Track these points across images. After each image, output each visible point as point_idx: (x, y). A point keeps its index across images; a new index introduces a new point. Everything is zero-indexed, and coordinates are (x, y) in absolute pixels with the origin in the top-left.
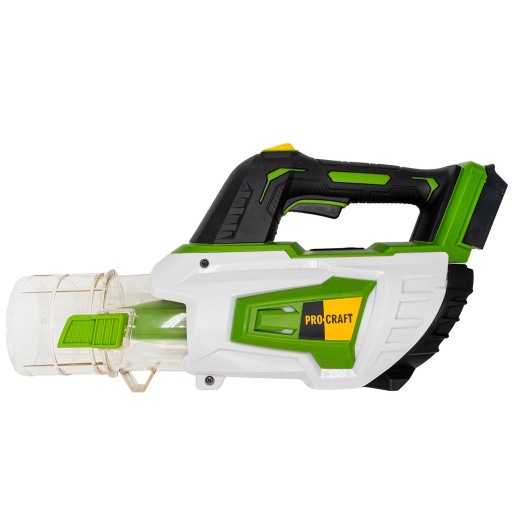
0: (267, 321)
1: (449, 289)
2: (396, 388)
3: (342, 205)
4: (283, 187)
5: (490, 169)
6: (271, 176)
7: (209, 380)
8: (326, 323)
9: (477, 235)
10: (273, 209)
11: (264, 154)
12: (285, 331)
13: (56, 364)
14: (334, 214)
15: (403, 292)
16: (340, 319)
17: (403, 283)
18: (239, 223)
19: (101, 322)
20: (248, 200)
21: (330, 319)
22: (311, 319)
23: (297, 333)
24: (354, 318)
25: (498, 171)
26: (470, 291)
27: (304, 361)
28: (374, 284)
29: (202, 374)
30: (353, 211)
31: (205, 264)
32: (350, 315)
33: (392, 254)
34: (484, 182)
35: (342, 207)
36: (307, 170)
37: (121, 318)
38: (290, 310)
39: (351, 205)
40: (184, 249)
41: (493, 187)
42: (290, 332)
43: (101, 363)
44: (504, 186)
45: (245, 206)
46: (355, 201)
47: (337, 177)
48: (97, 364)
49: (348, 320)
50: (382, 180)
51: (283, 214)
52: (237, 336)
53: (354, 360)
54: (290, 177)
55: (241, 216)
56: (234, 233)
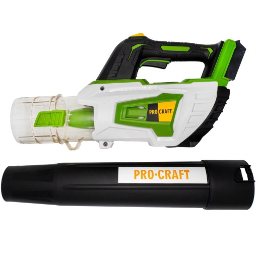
0: (132, 113)
1: (218, 97)
2: (193, 146)
3: (168, 62)
4: (139, 53)
5: (238, 43)
6: (134, 48)
7: (105, 144)
8: (159, 114)
9: (232, 73)
10: (134, 63)
11: (130, 38)
12: (140, 118)
13: (34, 136)
14: (163, 67)
15: (196, 99)
16: (166, 112)
17: (196, 95)
18: (118, 69)
19: (54, 114)
20: (122, 59)
21: (161, 112)
22: (152, 112)
23: (146, 118)
24: (173, 111)
25: (241, 42)
26: (228, 98)
27: (149, 132)
28: (182, 96)
29: (102, 140)
30: (173, 66)
31: (102, 89)
32: (171, 110)
33: (191, 83)
34: (235, 48)
36: (151, 45)
37: (63, 112)
38: (142, 108)
40: (93, 83)
41: (239, 50)
42: (143, 118)
43: (55, 136)
44: (245, 49)
45: (121, 62)
46: (173, 61)
47: (164, 48)
48: (53, 136)
49: (169, 112)
50: (187, 49)
51: (140, 67)
52: (117, 120)
53: (173, 132)
54: (143, 48)
55: (119, 67)
56: (116, 75)
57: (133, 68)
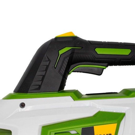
3: (104, 67)
4: (68, 58)
6: (61, 52)
10: (63, 71)
11: (56, 38)
14: (99, 73)
18: (42, 80)
20: (48, 66)
30: (110, 71)
31: (23, 105)
32: (110, 134)
35: (103, 69)
36: (82, 47)
39: (109, 67)
40: (10, 97)
45: (46, 70)
47: (100, 51)
50: (126, 52)
51: (69, 74)
54: (72, 51)
55: (44, 76)
56: (40, 86)
57: (61, 77)
